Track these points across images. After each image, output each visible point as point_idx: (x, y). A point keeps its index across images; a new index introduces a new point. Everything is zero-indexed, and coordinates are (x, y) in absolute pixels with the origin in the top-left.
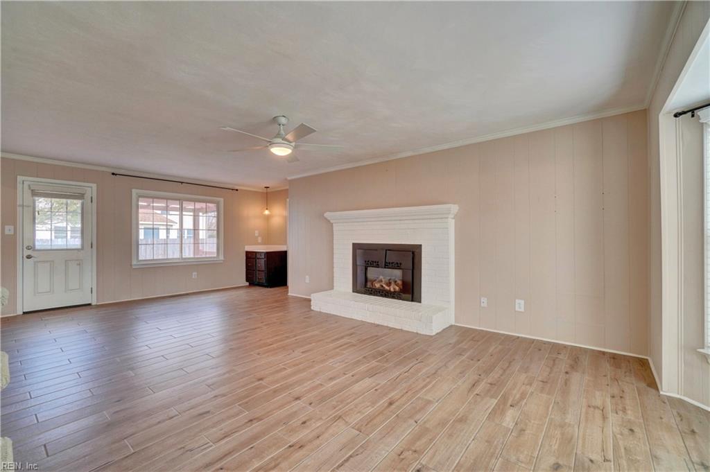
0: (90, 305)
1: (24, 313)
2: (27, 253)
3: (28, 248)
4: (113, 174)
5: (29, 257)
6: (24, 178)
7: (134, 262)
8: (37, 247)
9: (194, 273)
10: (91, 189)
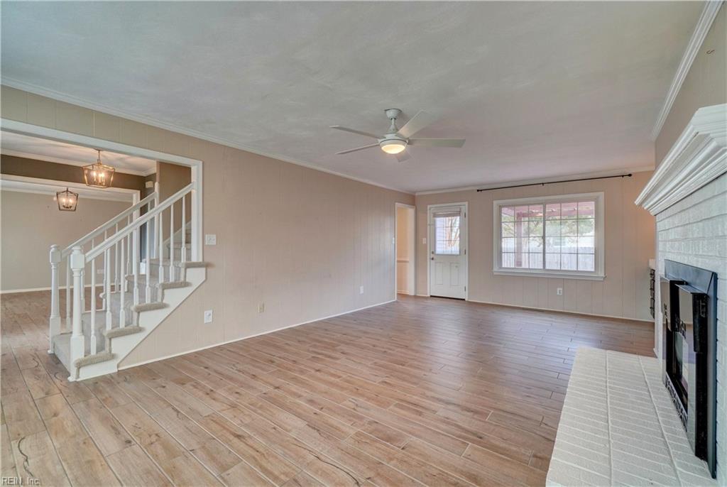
0: (464, 300)
1: (431, 296)
2: (432, 256)
3: (433, 253)
4: (478, 191)
5: (433, 259)
6: (431, 206)
7: (495, 269)
8: (437, 252)
9: (558, 289)
10: (465, 207)
